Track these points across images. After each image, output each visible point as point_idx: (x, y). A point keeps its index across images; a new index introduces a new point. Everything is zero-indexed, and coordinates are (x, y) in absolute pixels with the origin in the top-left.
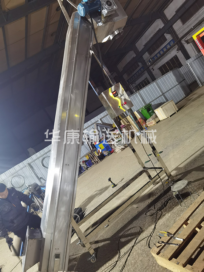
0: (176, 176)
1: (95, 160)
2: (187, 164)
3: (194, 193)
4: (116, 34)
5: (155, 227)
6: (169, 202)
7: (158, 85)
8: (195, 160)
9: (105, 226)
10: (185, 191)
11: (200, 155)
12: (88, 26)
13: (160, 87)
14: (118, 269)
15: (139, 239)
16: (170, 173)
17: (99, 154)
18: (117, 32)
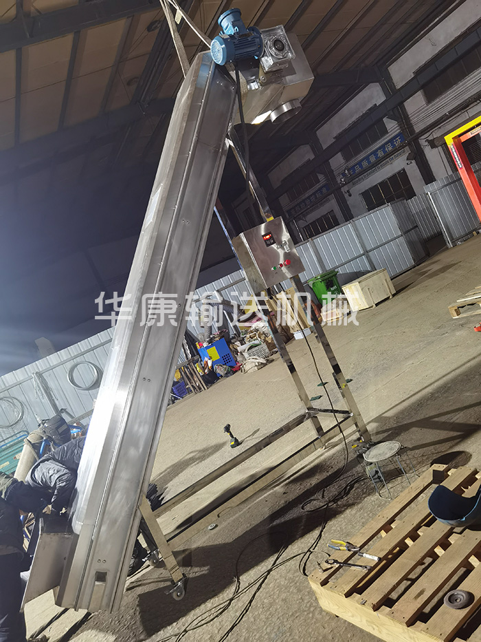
0: (378, 433)
1: (194, 384)
2: (402, 412)
3: (411, 471)
4: (286, 110)
5: (320, 535)
6: (356, 485)
7: (356, 230)
8: (420, 404)
9: (210, 528)
10: (391, 467)
11: (432, 394)
12: (227, 87)
13: (361, 237)
14: (233, 615)
15: (283, 558)
16: (365, 425)
17: (206, 371)
18: (287, 108)
